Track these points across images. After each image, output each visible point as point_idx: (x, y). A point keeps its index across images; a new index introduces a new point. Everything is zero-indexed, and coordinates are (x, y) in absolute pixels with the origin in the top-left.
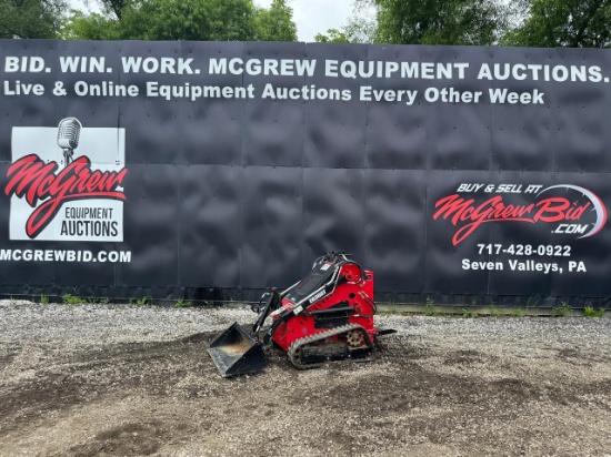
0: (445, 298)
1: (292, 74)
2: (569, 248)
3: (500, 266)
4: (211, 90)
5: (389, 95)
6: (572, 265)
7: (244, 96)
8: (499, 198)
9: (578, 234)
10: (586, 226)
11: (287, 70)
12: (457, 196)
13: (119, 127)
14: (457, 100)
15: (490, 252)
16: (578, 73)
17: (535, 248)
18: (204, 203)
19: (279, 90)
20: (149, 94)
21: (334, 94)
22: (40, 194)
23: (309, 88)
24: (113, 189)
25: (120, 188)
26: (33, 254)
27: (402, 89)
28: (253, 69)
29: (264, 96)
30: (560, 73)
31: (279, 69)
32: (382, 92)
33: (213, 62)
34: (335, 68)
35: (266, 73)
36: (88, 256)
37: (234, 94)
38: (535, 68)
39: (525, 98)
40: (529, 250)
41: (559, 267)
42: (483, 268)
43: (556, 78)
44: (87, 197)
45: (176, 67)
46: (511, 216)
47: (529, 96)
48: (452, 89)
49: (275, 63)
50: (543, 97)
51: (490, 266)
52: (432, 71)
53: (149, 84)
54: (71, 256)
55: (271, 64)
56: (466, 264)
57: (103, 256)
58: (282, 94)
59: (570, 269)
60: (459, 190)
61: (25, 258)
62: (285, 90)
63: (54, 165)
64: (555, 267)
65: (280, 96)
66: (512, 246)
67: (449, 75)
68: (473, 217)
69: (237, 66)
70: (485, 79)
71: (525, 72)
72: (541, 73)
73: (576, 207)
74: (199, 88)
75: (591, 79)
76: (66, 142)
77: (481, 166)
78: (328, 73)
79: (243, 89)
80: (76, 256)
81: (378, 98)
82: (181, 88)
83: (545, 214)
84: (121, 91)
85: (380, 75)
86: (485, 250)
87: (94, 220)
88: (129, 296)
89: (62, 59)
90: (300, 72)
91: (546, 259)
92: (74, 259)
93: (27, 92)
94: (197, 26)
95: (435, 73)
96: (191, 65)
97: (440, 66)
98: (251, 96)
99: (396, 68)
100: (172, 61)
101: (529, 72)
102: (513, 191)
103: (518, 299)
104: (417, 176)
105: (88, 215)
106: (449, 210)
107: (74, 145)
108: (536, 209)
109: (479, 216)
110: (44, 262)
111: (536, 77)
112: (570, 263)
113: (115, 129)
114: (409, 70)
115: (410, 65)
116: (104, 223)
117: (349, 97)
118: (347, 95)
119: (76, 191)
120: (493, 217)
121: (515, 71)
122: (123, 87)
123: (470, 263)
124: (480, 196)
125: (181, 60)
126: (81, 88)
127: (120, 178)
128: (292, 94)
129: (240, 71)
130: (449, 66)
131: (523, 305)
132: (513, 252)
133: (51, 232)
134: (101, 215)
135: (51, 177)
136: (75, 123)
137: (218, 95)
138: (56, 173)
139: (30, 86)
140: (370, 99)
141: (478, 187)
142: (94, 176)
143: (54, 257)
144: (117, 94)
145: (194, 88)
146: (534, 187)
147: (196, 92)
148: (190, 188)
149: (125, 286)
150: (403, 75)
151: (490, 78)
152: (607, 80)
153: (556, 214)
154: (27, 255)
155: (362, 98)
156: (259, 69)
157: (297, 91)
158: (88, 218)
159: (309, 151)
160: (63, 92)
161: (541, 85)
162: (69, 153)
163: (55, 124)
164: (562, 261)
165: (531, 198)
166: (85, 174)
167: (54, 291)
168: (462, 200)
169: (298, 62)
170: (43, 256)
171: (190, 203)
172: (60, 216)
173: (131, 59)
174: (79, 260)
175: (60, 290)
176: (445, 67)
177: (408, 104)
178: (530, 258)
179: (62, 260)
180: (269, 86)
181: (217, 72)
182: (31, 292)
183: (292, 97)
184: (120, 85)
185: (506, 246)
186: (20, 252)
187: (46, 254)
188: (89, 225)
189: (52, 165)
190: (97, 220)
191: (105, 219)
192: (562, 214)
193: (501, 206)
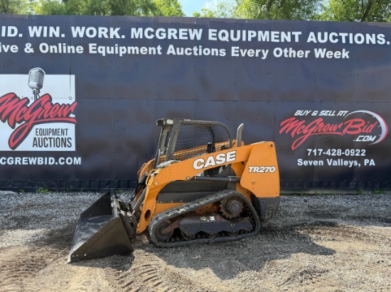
0: (287, 184)
1: (186, 38)
2: (365, 151)
3: (321, 163)
4: (133, 50)
5: (251, 53)
6: (366, 161)
7: (154, 53)
9: (370, 142)
10: (375, 137)
11: (183, 36)
12: (294, 118)
13: (70, 74)
14: (294, 56)
15: (315, 154)
16: (371, 39)
17: (343, 151)
19: (178, 49)
20: (91, 52)
21: (215, 51)
22: (18, 119)
23: (198, 48)
24: (68, 116)
25: (72, 116)
27: (258, 49)
28: (160, 35)
29: (168, 53)
30: (359, 39)
31: (178, 35)
32: (246, 50)
33: (133, 30)
34: (215, 35)
35: (169, 38)
36: (52, 161)
37: (148, 52)
38: (343, 35)
39: (337, 55)
40: (339, 152)
41: (358, 163)
42: (311, 164)
43: (357, 42)
44: (50, 122)
46: (328, 131)
47: (340, 54)
48: (291, 49)
49: (175, 31)
50: (348, 54)
51: (315, 163)
52: (278, 37)
53: (91, 45)
54: (40, 161)
55: (172, 32)
56: (300, 162)
57: (62, 161)
58: (180, 51)
59: (365, 165)
60: (296, 115)
61: (9, 163)
62: (182, 49)
64: (356, 163)
65: (179, 53)
66: (329, 150)
67: (289, 40)
68: (305, 132)
69: (150, 33)
70: (312, 42)
71: (337, 38)
72: (347, 38)
73: (369, 125)
74: (124, 48)
75: (379, 42)
76: (34, 84)
77: (309, 99)
78: (210, 38)
79: (154, 49)
80: (44, 161)
81: (243, 55)
82: (112, 48)
83: (350, 129)
84: (71, 49)
85: (244, 39)
86: (312, 153)
87: (56, 137)
88: (80, 187)
89: (30, 28)
90: (192, 38)
91: (350, 158)
92: (42, 163)
93: (6, 50)
95: (280, 38)
96: (118, 32)
97: (283, 34)
98: (160, 53)
99: (254, 35)
100: (106, 30)
101: (340, 38)
102: (329, 115)
103: (333, 184)
105: (51, 134)
106: (289, 127)
107: (40, 86)
109: (308, 131)
110: (22, 165)
111: (344, 41)
112: (365, 160)
113: (69, 76)
114: (263, 36)
115: (264, 33)
116: (62, 138)
117: (225, 54)
118: (223, 53)
119: (42, 117)
120: (317, 132)
121: (330, 37)
122: (73, 47)
123: (303, 162)
124: (309, 118)
125: (111, 29)
126: (44, 48)
127: (72, 109)
128: (186, 51)
129: (152, 36)
130: (289, 33)
132: (329, 154)
133: (27, 145)
134: (60, 133)
135: (25, 108)
136: (40, 71)
137: (137, 53)
139: (8, 46)
140: (238, 55)
141: (307, 112)
142: (54, 107)
143: (28, 162)
144: (69, 52)
145: (121, 48)
146: (343, 112)
147: (122, 51)
149: (77, 180)
150: (259, 40)
151: (315, 41)
152: (388, 43)
153: (357, 129)
154: (10, 161)
155: (233, 55)
156: (164, 35)
157: (190, 50)
158: (51, 136)
160: (32, 51)
161: (348, 46)
162: (37, 92)
163: (26, 72)
164: (360, 159)
167: (30, 184)
168: (297, 121)
169: (190, 30)
170: (21, 161)
172: (32, 134)
173: (78, 28)
174: (46, 163)
175: (33, 184)
176: (287, 34)
177: (263, 58)
178: (340, 157)
179: (35, 163)
180: (171, 47)
181: (137, 37)
182: (13, 186)
183: (187, 53)
184: (70, 45)
185: (325, 150)
186: (5, 159)
187: (23, 161)
188: (52, 140)
189: (26, 100)
190: (57, 136)
191: (62, 136)
192: (360, 129)
193: (322, 125)
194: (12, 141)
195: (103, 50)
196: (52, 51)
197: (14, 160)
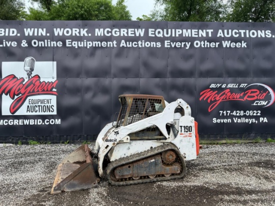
0: (206, 136)
1: (133, 35)
2: (260, 112)
3: (229, 120)
4: (97, 43)
5: (178, 45)
6: (261, 119)
7: (112, 46)
8: (229, 90)
9: (264, 105)
10: (267, 102)
11: (131, 34)
12: (210, 89)
13: (53, 61)
14: (208, 46)
15: (225, 115)
16: (261, 34)
17: (245, 112)
18: (94, 96)
19: (128, 43)
20: (67, 45)
21: (153, 44)
22: (16, 93)
23: (142, 42)
24: (51, 90)
25: (54, 90)
27: (183, 42)
28: (116, 34)
29: (121, 46)
30: (253, 34)
31: (127, 33)
32: (175, 43)
33: (97, 30)
34: (153, 33)
35: (122, 35)
36: (40, 122)
37: (107, 45)
38: (242, 31)
39: (238, 45)
40: (242, 113)
41: (256, 120)
42: (222, 122)
43: (252, 36)
44: (39, 94)
45: (79, 33)
46: (234, 98)
47: (240, 45)
48: (206, 42)
49: (126, 30)
50: (246, 44)
51: (225, 121)
52: (197, 33)
53: (67, 41)
54: (32, 122)
55: (124, 31)
56: (215, 120)
57: (47, 122)
58: (129, 44)
59: (261, 121)
60: (210, 87)
61: (10, 124)
62: (131, 43)
63: (23, 80)
65: (128, 46)
66: (235, 112)
67: (204, 35)
68: (217, 99)
69: (108, 32)
70: (220, 36)
71: (238, 33)
72: (245, 33)
73: (262, 93)
74: (91, 42)
75: (267, 36)
76: (28, 68)
77: (220, 76)
78: (150, 35)
79: (111, 43)
80: (34, 122)
81: (173, 46)
82: (82, 43)
84: (54, 44)
85: (173, 35)
86: (223, 114)
87: (43, 105)
88: (60, 140)
89: (25, 30)
90: (137, 35)
91: (250, 117)
93: (9, 45)
94: (86, 14)
95: (198, 34)
96: (86, 32)
97: (200, 31)
98: (115, 46)
99: (181, 33)
100: (78, 30)
101: (240, 33)
102: (234, 87)
103: (238, 135)
104: (191, 81)
105: (40, 103)
106: (206, 96)
107: (32, 70)
108: (245, 95)
109: (220, 98)
110: (19, 125)
111: (243, 36)
113: (52, 62)
114: (187, 33)
115: (187, 31)
116: (47, 106)
117: (160, 46)
118: (159, 45)
119: (34, 91)
120: (226, 99)
121: (234, 33)
122: (55, 43)
123: (217, 120)
124: (220, 89)
125: (82, 30)
126: (35, 43)
128: (134, 45)
129: (110, 34)
131: (241, 138)
132: (235, 114)
134: (46, 103)
136: (32, 59)
137: (100, 46)
138: (24, 83)
139: (10, 42)
140: (169, 46)
141: (219, 85)
142: (42, 84)
143: (23, 123)
144: (52, 45)
145: (88, 43)
146: (243, 85)
147: (90, 45)
148: (88, 89)
149: (58, 135)
150: (184, 36)
151: (223, 36)
152: (273, 36)
153: (254, 97)
154: (11, 122)
155: (166, 46)
156: (118, 33)
157: (136, 43)
158: (40, 104)
159: (142, 70)
160: (26, 45)
161: (245, 39)
162: (30, 73)
163: (23, 61)
164: (257, 118)
165: (242, 90)
166: (37, 83)
167: (24, 139)
168: (212, 91)
169: (136, 30)
170: (19, 123)
171: (88, 96)
172: (26, 103)
173: (58, 29)
174: (36, 124)
175: (27, 138)
176: (203, 31)
177: (187, 48)
178: (243, 117)
179: (28, 124)
180: (123, 41)
181: (99, 35)
182: (13, 140)
183: (134, 46)
184: (53, 41)
185: (232, 112)
186: (7, 121)
187: (20, 122)
188: (40, 107)
190: (44, 105)
192: (256, 97)
193: (229, 94)
194: (12, 108)
196: (40, 45)
197: (13, 122)
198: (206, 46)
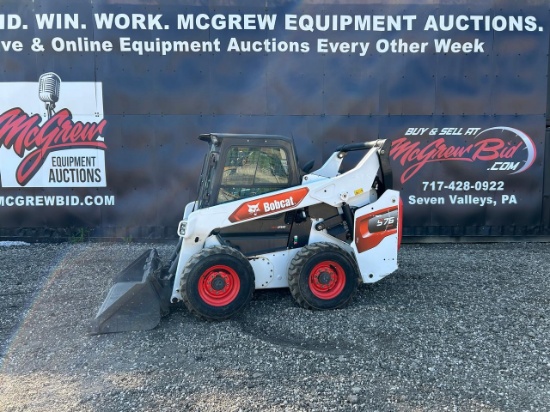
1: (254, 28)
2: (503, 183)
3: (441, 200)
4: (181, 45)
5: (344, 47)
6: (505, 198)
7: (210, 49)
8: (442, 140)
9: (511, 171)
10: (518, 164)
11: (250, 24)
12: (405, 139)
13: (96, 81)
14: (406, 51)
15: (433, 189)
16: (515, 23)
17: (472, 184)
19: (243, 43)
20: (123, 49)
21: (294, 46)
22: (27, 144)
23: (271, 41)
24: (94, 139)
25: (100, 139)
26: (25, 200)
27: (355, 41)
28: (218, 25)
29: (229, 49)
30: (500, 23)
31: (242, 23)
32: (337, 44)
33: (181, 17)
34: (294, 22)
35: (231, 27)
36: (75, 200)
37: (201, 48)
38: (477, 19)
39: (467, 47)
40: (467, 185)
41: (493, 200)
42: (427, 203)
43: (496, 28)
44: (70, 147)
46: (452, 157)
47: (471, 46)
48: (401, 41)
49: (239, 17)
50: (483, 46)
51: (433, 201)
52: (382, 23)
53: (122, 40)
54: (60, 201)
55: (235, 19)
56: (412, 200)
57: (89, 200)
58: (246, 47)
59: (503, 202)
60: (407, 134)
61: (18, 204)
62: (249, 43)
63: (38, 118)
64: (490, 200)
65: (244, 49)
67: (398, 27)
68: (419, 157)
69: (203, 22)
70: (431, 30)
71: (468, 23)
72: (482, 23)
73: (510, 147)
74: (169, 43)
75: (527, 28)
76: (47, 95)
78: (288, 27)
79: (209, 43)
80: (65, 200)
81: (334, 50)
82: (152, 43)
83: (482, 154)
84: (96, 46)
85: (335, 28)
86: (429, 187)
87: (79, 168)
88: (115, 235)
89: (38, 16)
90: (262, 26)
91: (482, 194)
92: (62, 204)
93: (6, 49)
95: (385, 26)
96: (160, 20)
97: (390, 19)
98: (217, 49)
99: (350, 22)
100: (143, 17)
101: (471, 23)
102: (454, 134)
103: (457, 229)
105: (73, 164)
106: (398, 151)
107: (55, 98)
109: (424, 157)
110: (35, 207)
111: (477, 28)
112: (503, 196)
113: (93, 83)
114: (362, 23)
115: (363, 18)
116: (88, 170)
117: (308, 49)
118: (306, 47)
119: (60, 141)
120: (436, 157)
121: (459, 22)
122: (97, 43)
123: (416, 199)
124: (426, 138)
125: (150, 16)
126: (58, 44)
127: (100, 129)
128: (254, 46)
129: (207, 26)
130: (399, 18)
132: (453, 188)
133: (40, 179)
134: (85, 163)
135: (36, 129)
136: (54, 77)
137: (187, 50)
139: (9, 43)
140: (326, 51)
141: (424, 130)
142: (76, 127)
143: (44, 202)
144: (93, 49)
145: (164, 44)
146: (473, 129)
147: (166, 47)
149: (110, 226)
150: (356, 28)
151: (436, 29)
152: (541, 29)
153: (492, 153)
154: (19, 201)
155: (320, 50)
156: (224, 24)
157: (260, 44)
158: (73, 166)
160: (41, 48)
161: (482, 34)
162: (51, 106)
163: (35, 79)
164: (496, 195)
165: (470, 139)
167: (47, 231)
168: (410, 142)
169: (259, 16)
170: (34, 202)
171: (166, 151)
172: (48, 164)
173: (104, 16)
174: (67, 204)
175: (52, 232)
176: (395, 19)
177: (361, 55)
178: (468, 193)
179: (52, 204)
180: (233, 40)
181: (185, 27)
182: (25, 234)
183: (255, 49)
184: (94, 41)
185: (447, 183)
186: (12, 198)
187: (37, 200)
188: (75, 172)
189: (36, 118)
190: (82, 167)
191: (88, 167)
192: (497, 153)
193: (443, 147)
194: (20, 174)
195: (139, 47)
198: (400, 51)
